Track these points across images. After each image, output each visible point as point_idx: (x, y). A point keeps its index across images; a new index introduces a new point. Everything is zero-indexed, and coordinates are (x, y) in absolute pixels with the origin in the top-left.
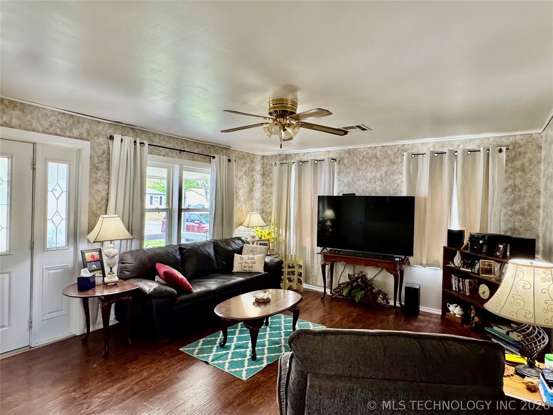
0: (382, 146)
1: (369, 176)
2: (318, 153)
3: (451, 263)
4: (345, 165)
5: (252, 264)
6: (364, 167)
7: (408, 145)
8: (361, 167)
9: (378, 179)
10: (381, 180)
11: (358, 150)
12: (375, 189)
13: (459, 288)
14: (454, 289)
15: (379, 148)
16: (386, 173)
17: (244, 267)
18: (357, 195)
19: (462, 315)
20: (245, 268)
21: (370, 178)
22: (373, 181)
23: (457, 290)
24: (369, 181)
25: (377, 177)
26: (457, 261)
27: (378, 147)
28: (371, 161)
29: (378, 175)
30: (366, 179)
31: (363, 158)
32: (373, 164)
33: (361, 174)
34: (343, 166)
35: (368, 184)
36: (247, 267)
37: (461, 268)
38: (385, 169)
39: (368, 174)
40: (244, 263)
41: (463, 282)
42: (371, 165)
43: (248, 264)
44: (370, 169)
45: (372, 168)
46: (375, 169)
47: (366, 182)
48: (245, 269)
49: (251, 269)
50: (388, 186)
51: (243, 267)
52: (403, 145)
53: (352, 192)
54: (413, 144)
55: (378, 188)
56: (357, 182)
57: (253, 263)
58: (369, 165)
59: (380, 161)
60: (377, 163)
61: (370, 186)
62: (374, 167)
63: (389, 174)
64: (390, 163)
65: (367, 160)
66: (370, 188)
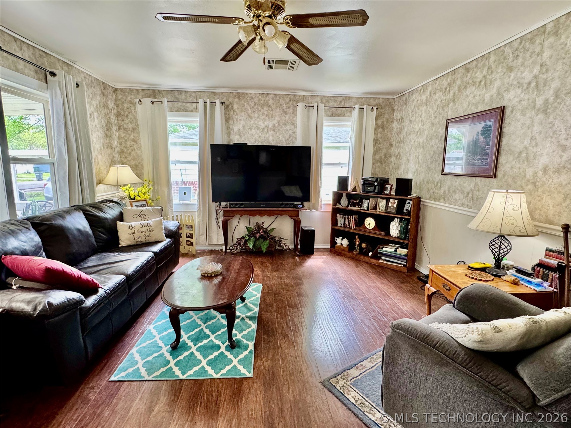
0: (275, 94)
1: (262, 125)
2: (199, 93)
3: (338, 204)
4: (234, 111)
5: (150, 232)
6: (256, 115)
7: (299, 96)
8: (252, 115)
9: (271, 129)
10: (274, 130)
11: (249, 96)
12: (268, 139)
13: (344, 224)
14: (339, 225)
15: (272, 95)
16: (279, 123)
17: (138, 238)
18: (249, 144)
19: (348, 245)
20: (140, 238)
21: (262, 127)
22: (266, 130)
23: (343, 226)
24: (261, 130)
25: (270, 127)
26: (344, 202)
27: (271, 94)
28: (263, 109)
29: (270, 125)
30: (258, 128)
31: (255, 105)
32: (266, 113)
33: (252, 122)
34: (232, 112)
35: (260, 134)
36: (142, 236)
37: (350, 208)
38: (277, 118)
39: (261, 123)
40: (136, 232)
41: (348, 218)
42: (263, 114)
43: (143, 233)
44: (263, 117)
45: (264, 116)
46: (267, 118)
47: (258, 132)
48: (140, 240)
49: (147, 238)
50: (280, 136)
51: (136, 238)
52: (295, 95)
53: (243, 141)
54: (304, 95)
55: (271, 138)
56: (249, 131)
57: (151, 231)
58: (261, 113)
59: (272, 110)
60: (269, 111)
61: (263, 136)
62: (266, 116)
63: (281, 124)
64: (282, 113)
65: (259, 107)
66: (262, 138)
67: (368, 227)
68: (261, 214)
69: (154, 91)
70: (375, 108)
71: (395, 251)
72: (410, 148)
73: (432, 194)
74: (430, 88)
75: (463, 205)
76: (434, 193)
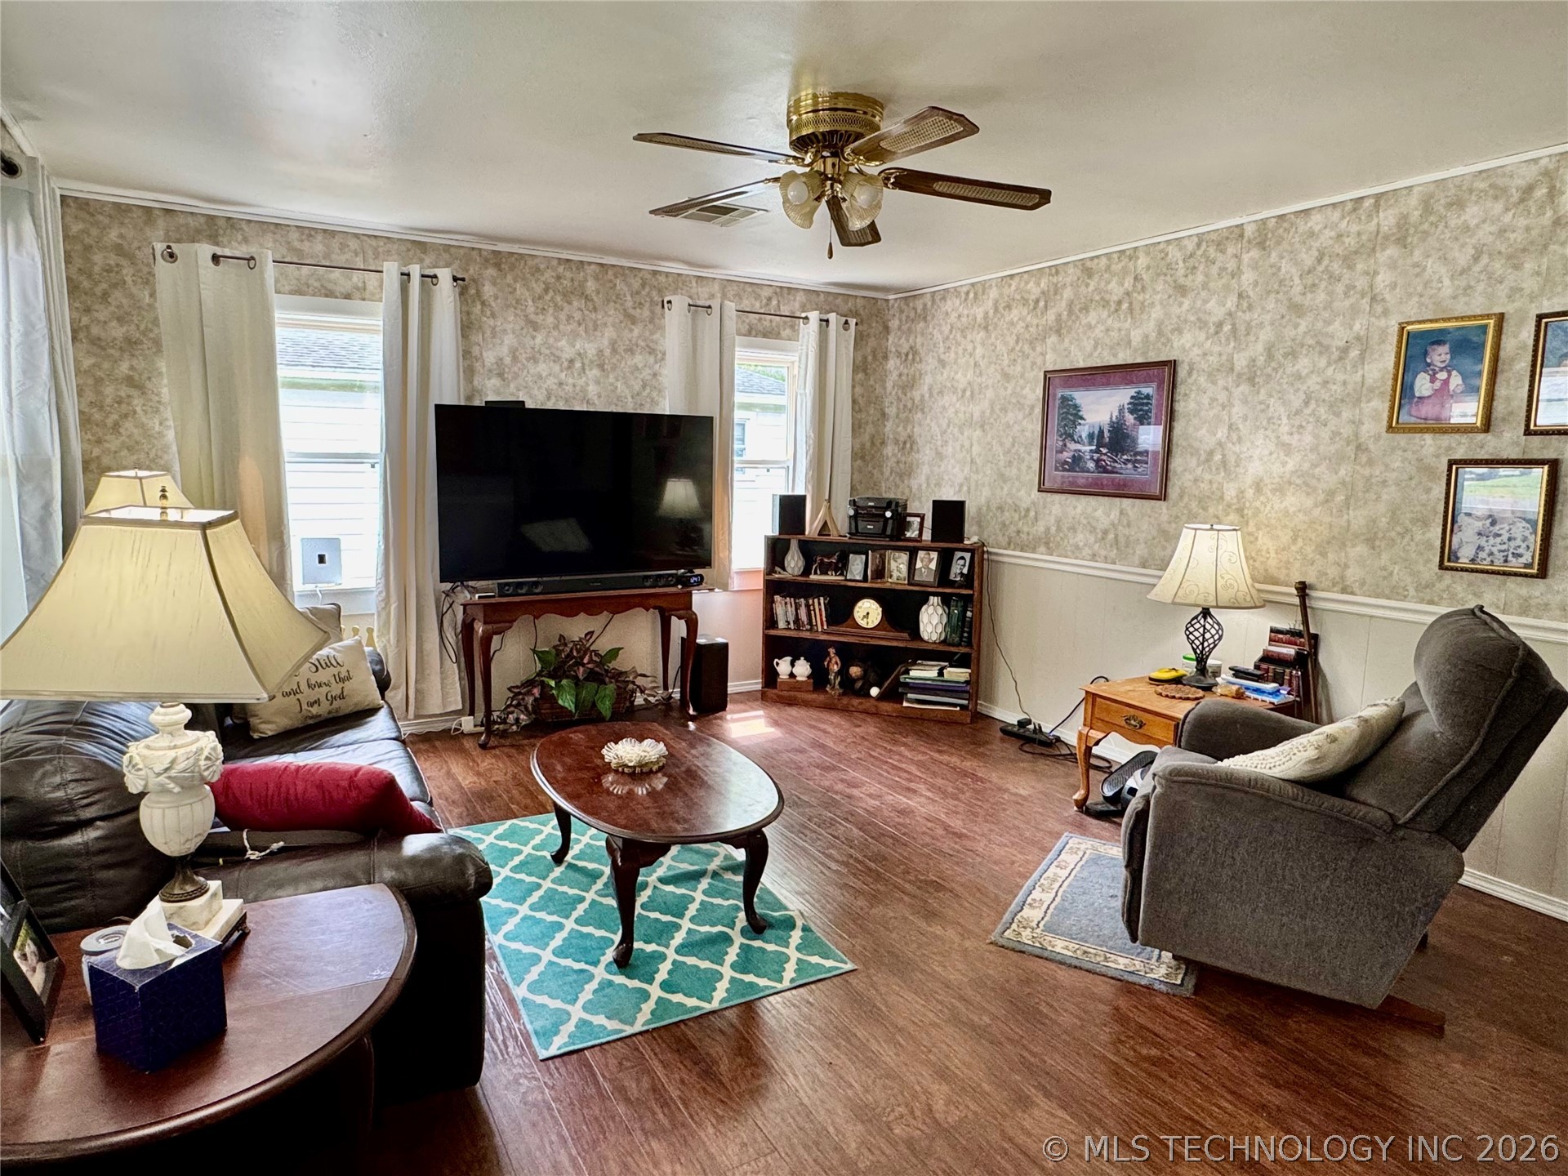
0: (602, 265)
1: (567, 351)
2: (373, 242)
3: (777, 569)
4: (483, 303)
5: (341, 685)
6: (550, 320)
7: (667, 274)
8: (539, 319)
9: (592, 362)
10: (601, 367)
11: (530, 262)
12: (584, 390)
13: (797, 620)
14: (782, 624)
15: (593, 267)
16: (613, 346)
17: (312, 705)
18: (530, 405)
19: (809, 677)
20: (316, 706)
21: (568, 357)
22: (578, 365)
23: (792, 626)
24: (565, 364)
25: (590, 356)
26: (794, 563)
27: (590, 263)
28: (570, 303)
29: (591, 350)
30: (557, 359)
31: (546, 290)
32: (577, 315)
33: (539, 339)
34: (479, 307)
35: (562, 376)
36: (323, 699)
37: (813, 577)
38: (610, 333)
39: (563, 343)
40: (304, 687)
41: (808, 606)
42: (569, 318)
43: (325, 689)
44: (569, 328)
45: (574, 326)
46: (581, 330)
47: (557, 368)
48: (315, 710)
49: (336, 704)
50: (619, 384)
51: (305, 706)
52: (655, 273)
53: (512, 394)
54: (679, 275)
55: (592, 389)
56: (530, 365)
57: (342, 680)
58: (563, 316)
59: (595, 309)
60: (586, 312)
61: (571, 381)
62: (580, 324)
63: (621, 350)
64: (621, 317)
65: (558, 298)
66: (568, 388)
67: (863, 623)
68: (570, 609)
69: (211, 219)
70: (853, 322)
71: (941, 673)
72: (944, 426)
73: (1014, 535)
74: (993, 293)
75: (1094, 557)
76: (1018, 532)
